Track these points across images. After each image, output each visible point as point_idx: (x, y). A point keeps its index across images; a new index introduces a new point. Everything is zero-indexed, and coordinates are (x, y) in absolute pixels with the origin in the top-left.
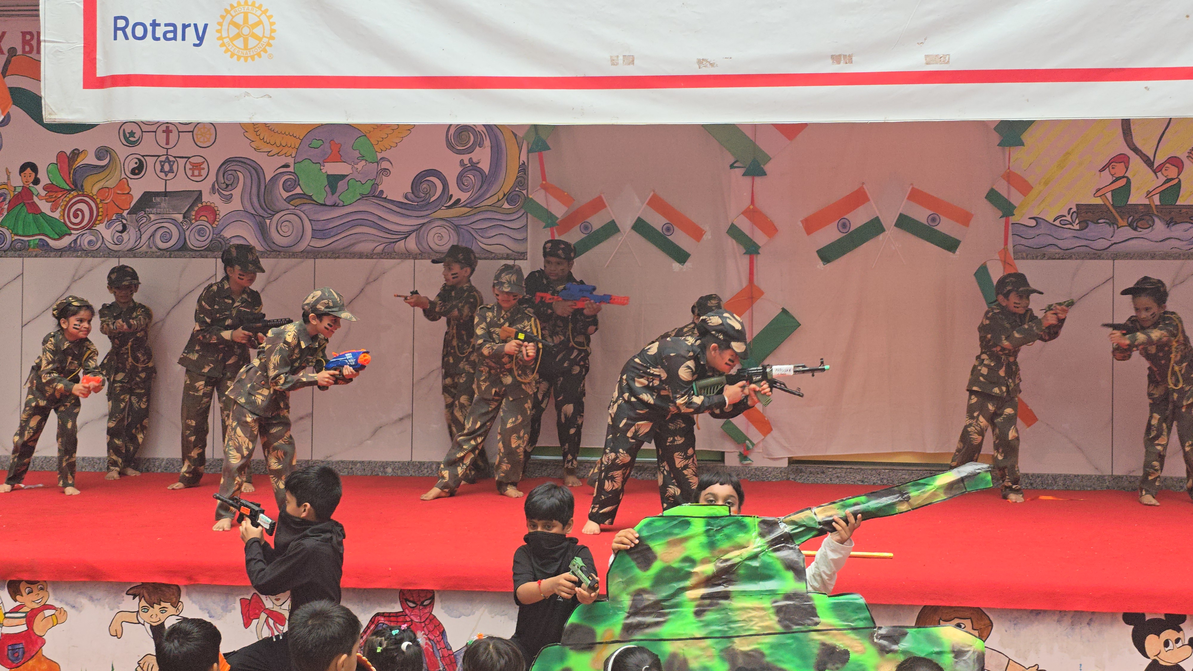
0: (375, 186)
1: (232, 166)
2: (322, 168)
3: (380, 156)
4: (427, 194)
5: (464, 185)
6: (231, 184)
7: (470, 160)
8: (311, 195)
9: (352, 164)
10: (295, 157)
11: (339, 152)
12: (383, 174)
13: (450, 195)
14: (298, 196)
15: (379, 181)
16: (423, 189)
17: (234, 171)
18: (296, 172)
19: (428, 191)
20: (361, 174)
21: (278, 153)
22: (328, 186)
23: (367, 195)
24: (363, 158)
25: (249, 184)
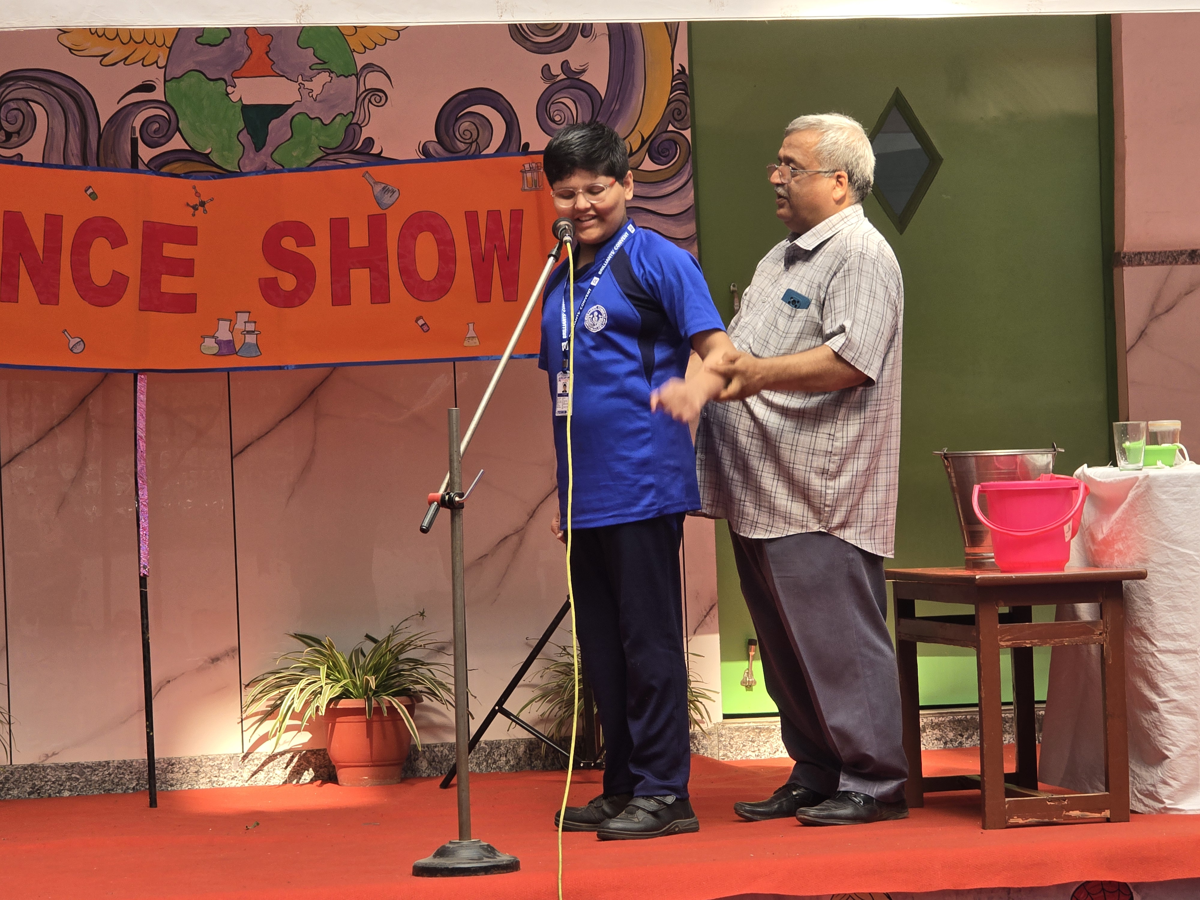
0: (353, 129)
1: (18, 91)
2: (230, 89)
3: (361, 61)
4: (471, 144)
5: (554, 121)
6: (18, 133)
7: (565, 65)
8: (207, 152)
9: (300, 80)
10: (165, 67)
11: (267, 53)
12: (370, 101)
13: (522, 144)
14: (177, 155)
15: (362, 117)
16: (461, 132)
17: (22, 102)
18: (169, 101)
19: (475, 136)
20: (320, 102)
21: (126, 59)
22: (245, 131)
23: (337, 151)
24: (323, 66)
25: (60, 129)
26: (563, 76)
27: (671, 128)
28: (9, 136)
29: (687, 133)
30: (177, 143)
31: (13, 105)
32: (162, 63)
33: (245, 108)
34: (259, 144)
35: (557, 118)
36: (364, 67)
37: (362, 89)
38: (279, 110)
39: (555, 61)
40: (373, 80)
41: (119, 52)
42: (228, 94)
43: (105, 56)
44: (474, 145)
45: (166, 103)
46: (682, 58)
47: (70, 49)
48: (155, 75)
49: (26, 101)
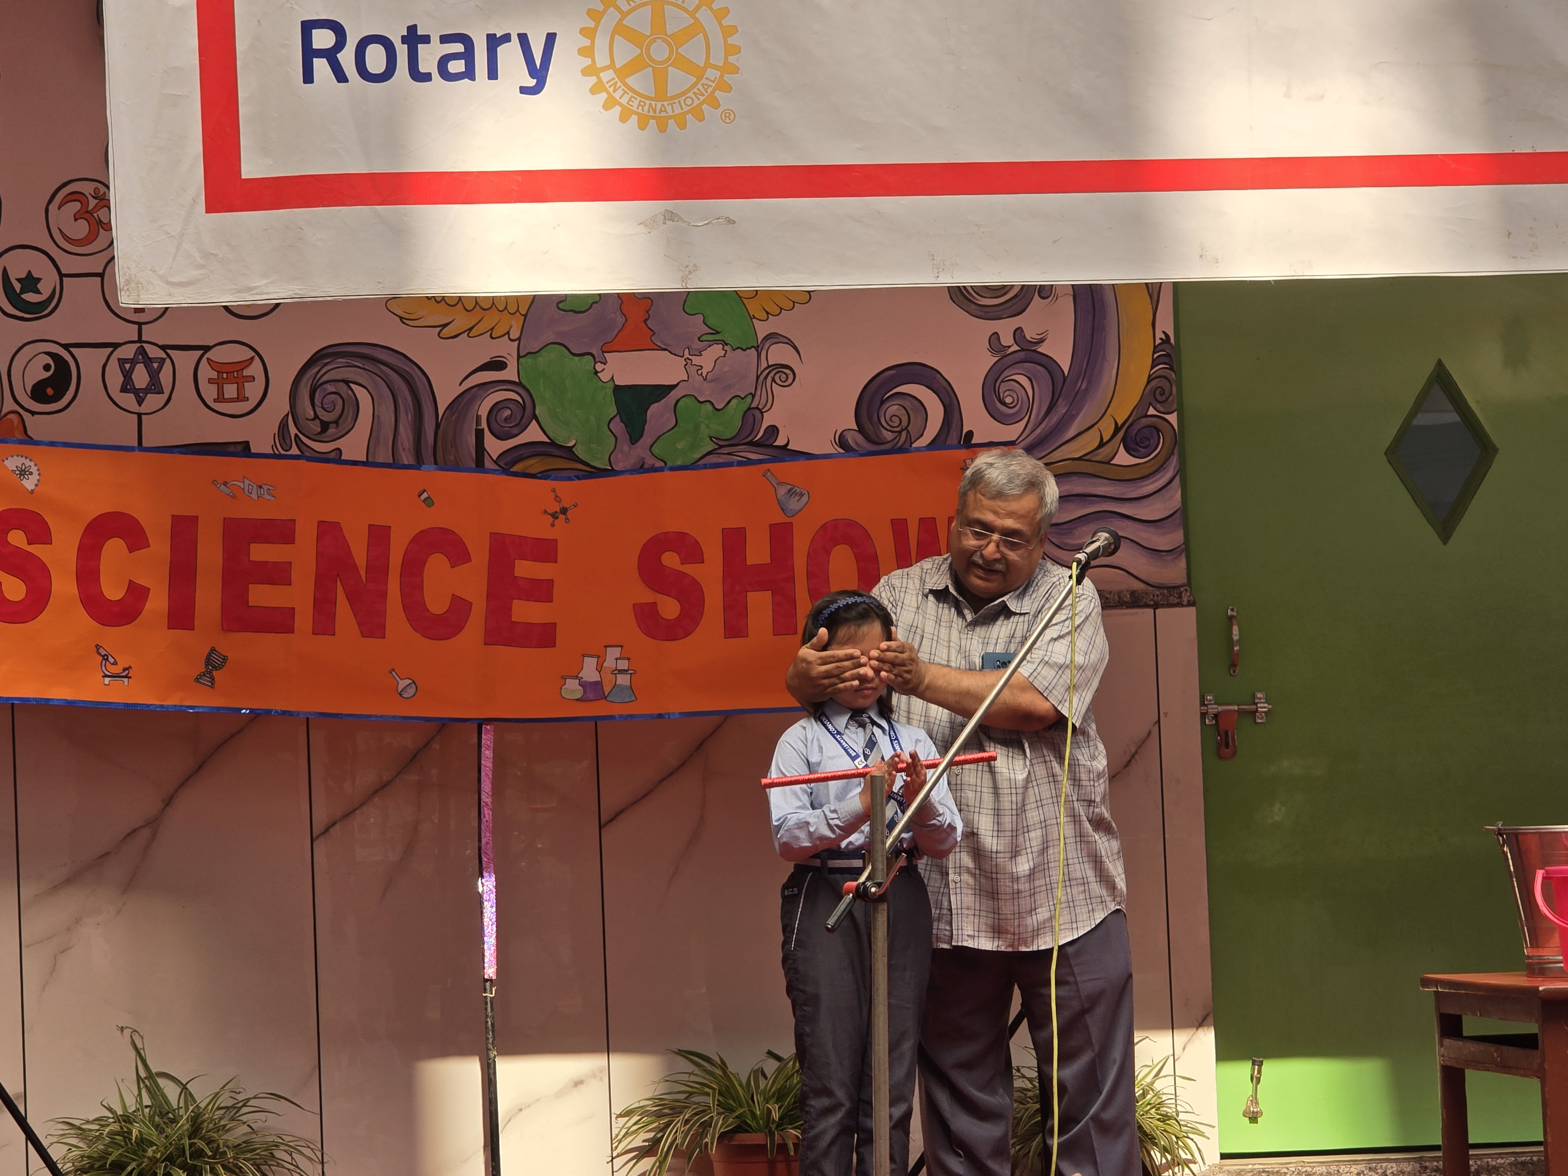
0: (752, 415)
1: (337, 371)
2: (599, 367)
3: (762, 330)
4: (900, 432)
5: (1004, 404)
6: (336, 422)
7: (1018, 332)
8: (570, 444)
9: (687, 355)
10: (519, 339)
11: (645, 321)
12: (773, 380)
13: (965, 431)
14: (533, 449)
15: (763, 401)
16: (888, 418)
17: (341, 384)
18: (524, 382)
19: (905, 423)
20: (711, 381)
21: (471, 329)
22: (618, 418)
23: (733, 442)
24: (715, 336)
25: (388, 418)
26: (1015, 348)
27: (1152, 411)
28: (325, 426)
29: (1173, 418)
30: (533, 434)
31: (330, 388)
32: (515, 334)
33: (618, 390)
34: (635, 434)
35: (1008, 400)
36: (766, 338)
37: (764, 365)
38: (661, 391)
39: (1005, 328)
40: (778, 354)
41: (461, 322)
42: (596, 373)
43: (445, 326)
44: (904, 434)
45: (520, 384)
46: (1166, 324)
47: (401, 318)
48: (507, 350)
49: (347, 382)
